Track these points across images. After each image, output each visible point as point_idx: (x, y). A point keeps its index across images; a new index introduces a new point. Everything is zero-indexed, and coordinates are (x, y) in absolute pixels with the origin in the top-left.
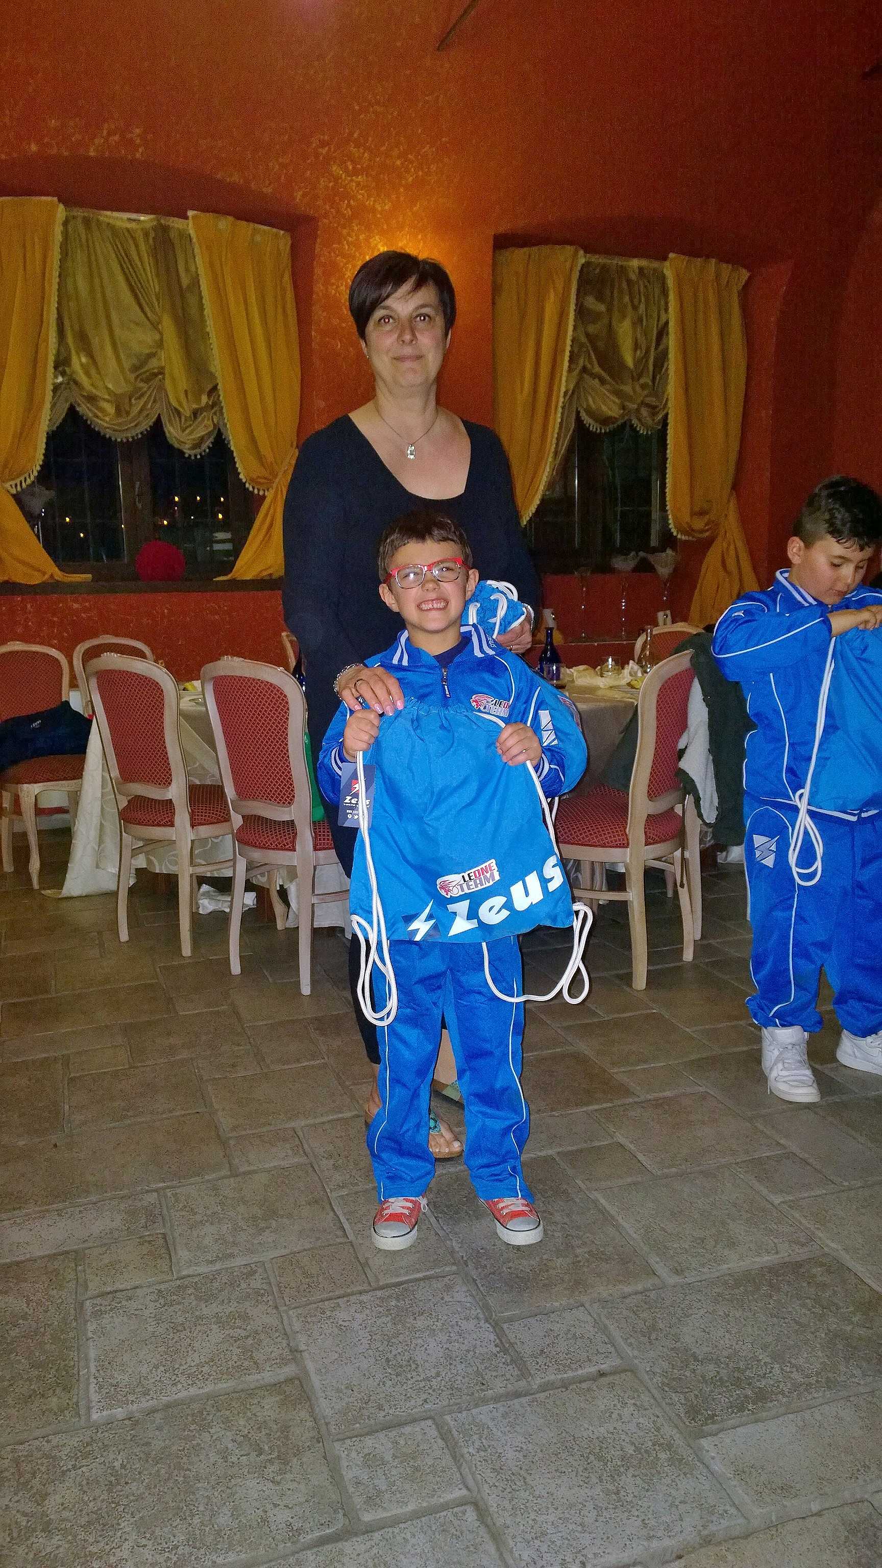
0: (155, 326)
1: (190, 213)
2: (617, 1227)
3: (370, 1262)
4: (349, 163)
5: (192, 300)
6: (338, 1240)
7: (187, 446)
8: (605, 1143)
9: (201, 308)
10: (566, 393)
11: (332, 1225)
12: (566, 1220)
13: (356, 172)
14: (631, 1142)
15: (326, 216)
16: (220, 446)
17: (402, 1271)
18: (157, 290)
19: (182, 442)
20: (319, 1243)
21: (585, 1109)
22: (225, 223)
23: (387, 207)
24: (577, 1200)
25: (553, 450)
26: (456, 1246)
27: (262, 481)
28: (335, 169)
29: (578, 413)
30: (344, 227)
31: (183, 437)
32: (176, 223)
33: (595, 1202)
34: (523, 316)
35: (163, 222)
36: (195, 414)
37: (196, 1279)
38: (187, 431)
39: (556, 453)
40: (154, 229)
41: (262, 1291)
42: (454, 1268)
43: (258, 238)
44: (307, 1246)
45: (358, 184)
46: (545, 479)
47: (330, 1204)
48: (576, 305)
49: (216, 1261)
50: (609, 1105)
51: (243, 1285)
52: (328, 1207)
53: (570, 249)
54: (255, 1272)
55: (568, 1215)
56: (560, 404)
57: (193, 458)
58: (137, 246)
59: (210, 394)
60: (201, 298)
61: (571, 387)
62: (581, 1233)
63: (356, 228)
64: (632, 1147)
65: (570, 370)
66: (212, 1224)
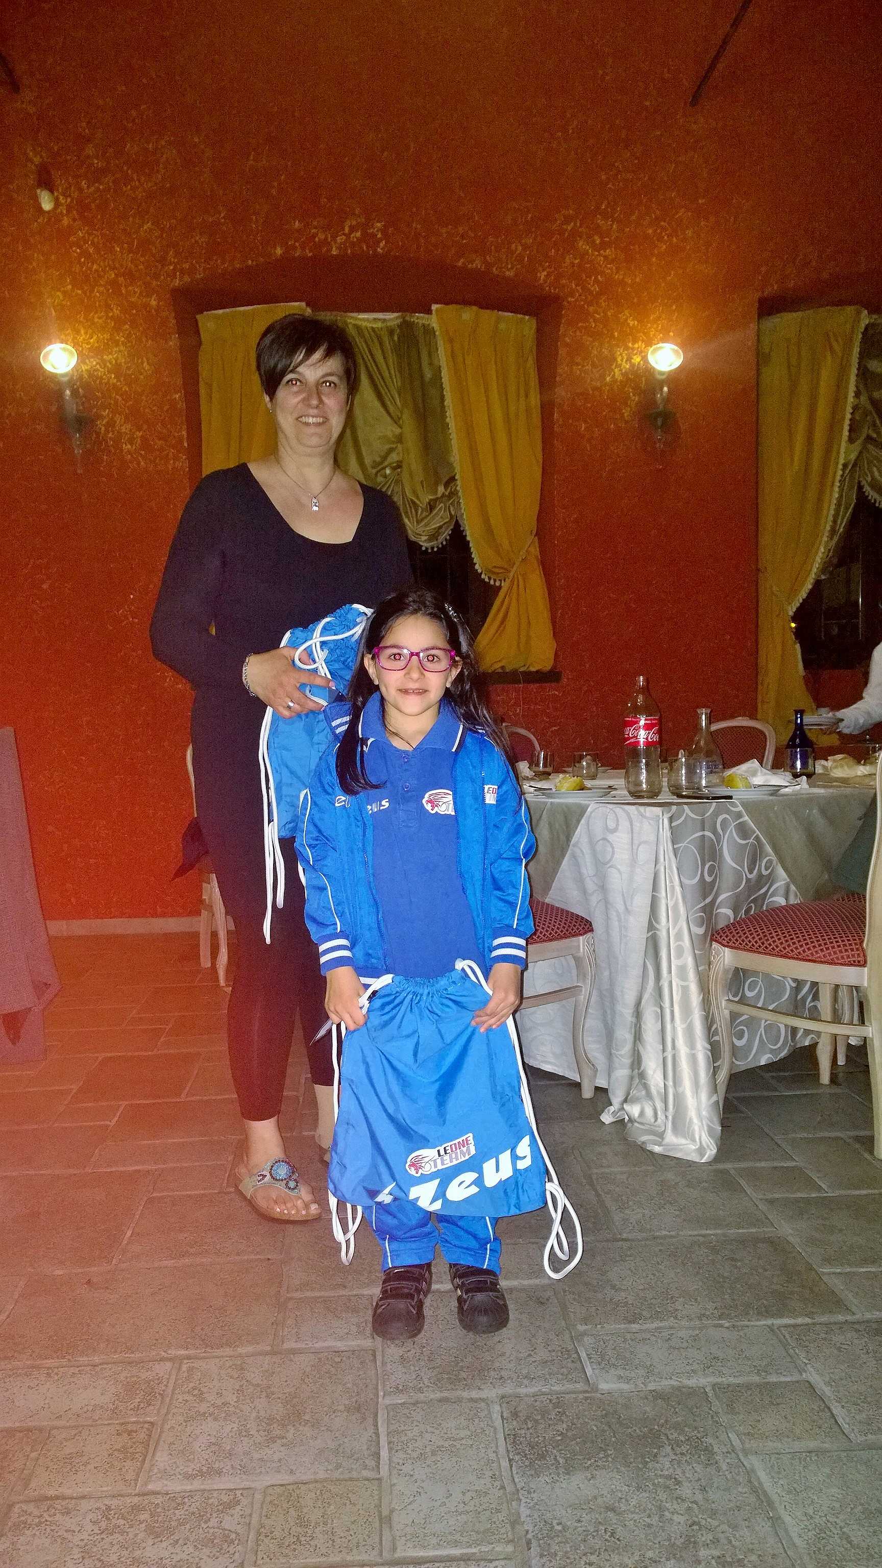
0: (396, 421)
1: (434, 307)
2: (775, 1521)
3: (395, 1517)
4: (596, 237)
5: (433, 392)
6: (365, 1473)
7: (424, 538)
8: (788, 1379)
9: (442, 398)
10: (845, 466)
11: (365, 1447)
12: (699, 1497)
13: (604, 246)
14: (828, 1384)
15: (572, 294)
16: (458, 538)
17: (434, 1541)
18: (399, 384)
19: (418, 534)
20: (337, 1475)
21: (769, 1322)
22: (468, 314)
23: (638, 280)
24: (724, 1467)
25: (828, 528)
26: (524, 1512)
27: (497, 570)
28: (582, 245)
29: (860, 488)
30: (590, 304)
31: (420, 529)
32: (419, 318)
33: (750, 1473)
34: (794, 385)
35: (408, 318)
36: (431, 506)
37: (159, 1500)
38: (423, 523)
39: (833, 531)
40: (400, 326)
41: (233, 1536)
42: (510, 1548)
43: (502, 326)
44: (322, 1475)
45: (606, 257)
46: (818, 560)
47: (376, 1415)
48: (858, 369)
49: (195, 1476)
50: (808, 1320)
51: (213, 1522)
52: (370, 1420)
53: (850, 310)
54: (238, 1503)
55: (703, 1489)
56: (838, 478)
57: (430, 551)
58: (381, 344)
59: (446, 485)
60: (442, 389)
61: (853, 457)
62: (715, 1523)
63: (603, 304)
64: (827, 1390)
65: (851, 440)
66: (216, 1419)
